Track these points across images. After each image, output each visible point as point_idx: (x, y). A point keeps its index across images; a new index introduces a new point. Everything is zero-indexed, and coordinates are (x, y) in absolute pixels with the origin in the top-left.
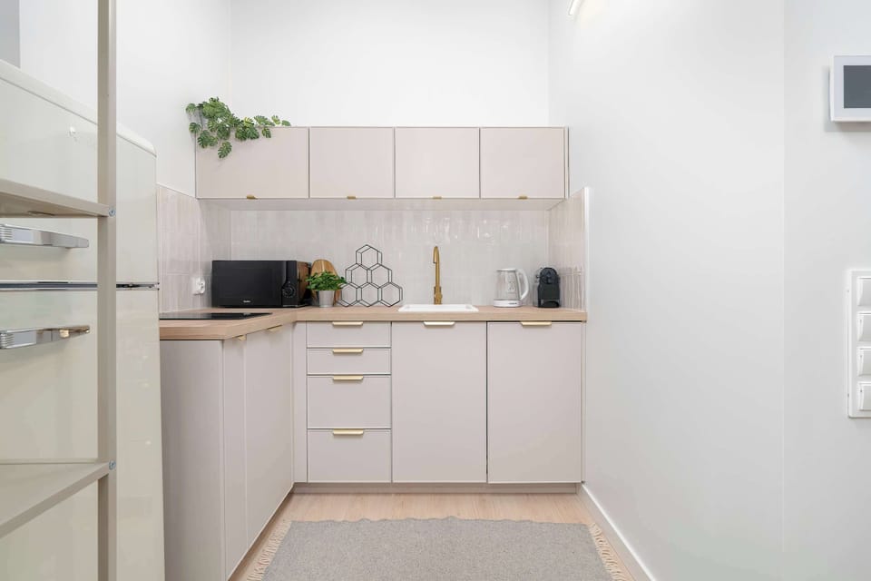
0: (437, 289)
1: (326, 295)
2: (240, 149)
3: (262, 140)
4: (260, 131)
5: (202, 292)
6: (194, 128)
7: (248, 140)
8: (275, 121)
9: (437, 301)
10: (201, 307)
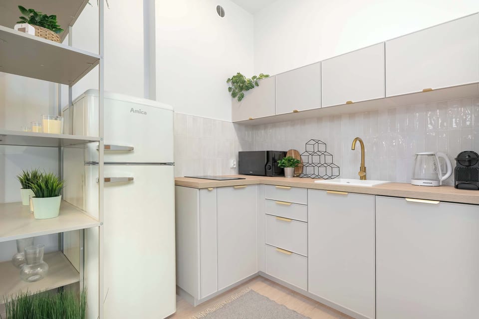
0: (363, 169)
1: (288, 170)
2: (248, 94)
3: (256, 87)
4: (254, 84)
5: (235, 166)
6: (230, 89)
7: (250, 90)
8: (261, 76)
9: (363, 178)
10: (234, 173)
